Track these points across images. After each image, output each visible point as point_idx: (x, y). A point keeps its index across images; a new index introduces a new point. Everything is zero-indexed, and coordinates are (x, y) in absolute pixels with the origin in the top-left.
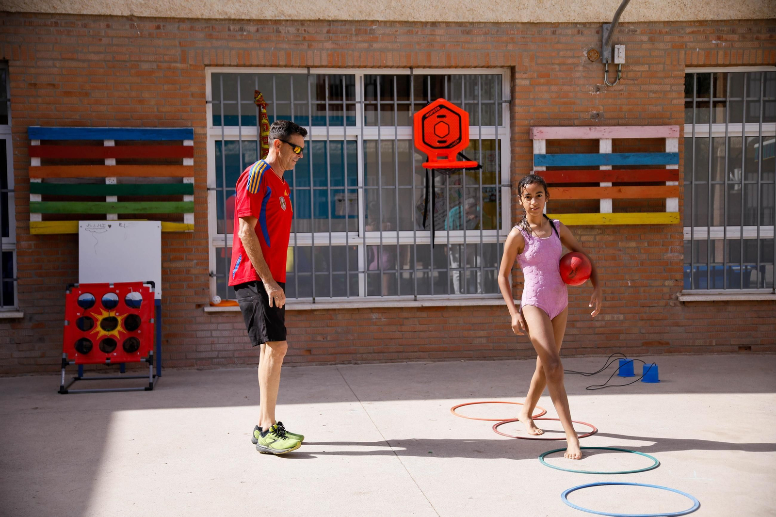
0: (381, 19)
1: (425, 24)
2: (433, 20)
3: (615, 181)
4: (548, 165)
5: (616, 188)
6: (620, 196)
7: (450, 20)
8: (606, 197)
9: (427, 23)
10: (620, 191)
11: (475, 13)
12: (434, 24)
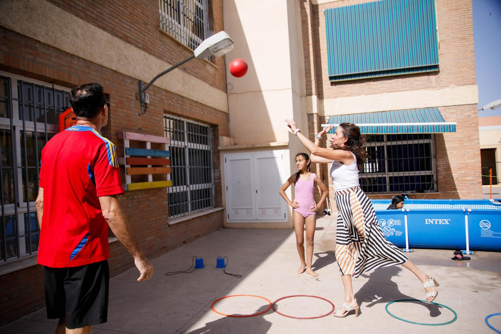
0: (42, 41)
1: (67, 54)
2: (72, 53)
3: (153, 164)
4: (131, 154)
5: (153, 169)
6: (155, 172)
7: (81, 56)
8: (150, 174)
9: (68, 53)
10: (155, 170)
11: (93, 56)
12: (72, 56)
